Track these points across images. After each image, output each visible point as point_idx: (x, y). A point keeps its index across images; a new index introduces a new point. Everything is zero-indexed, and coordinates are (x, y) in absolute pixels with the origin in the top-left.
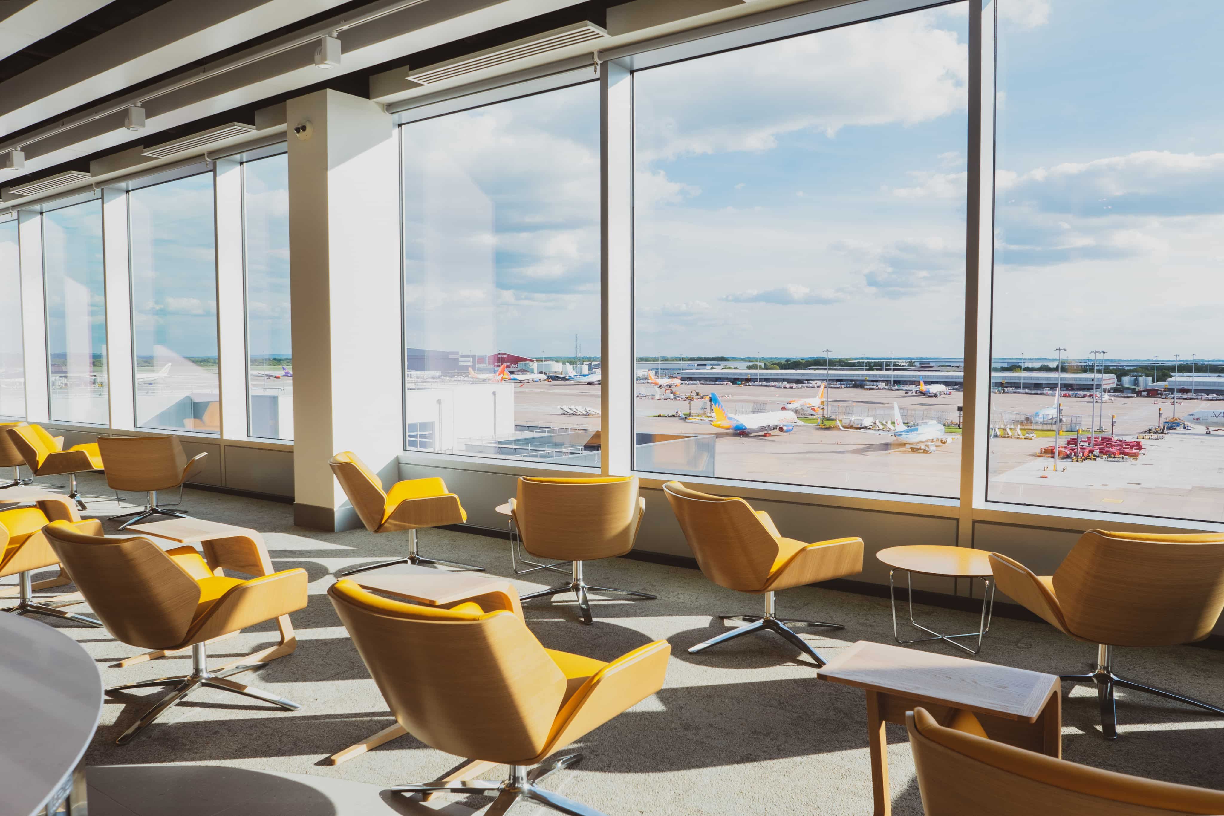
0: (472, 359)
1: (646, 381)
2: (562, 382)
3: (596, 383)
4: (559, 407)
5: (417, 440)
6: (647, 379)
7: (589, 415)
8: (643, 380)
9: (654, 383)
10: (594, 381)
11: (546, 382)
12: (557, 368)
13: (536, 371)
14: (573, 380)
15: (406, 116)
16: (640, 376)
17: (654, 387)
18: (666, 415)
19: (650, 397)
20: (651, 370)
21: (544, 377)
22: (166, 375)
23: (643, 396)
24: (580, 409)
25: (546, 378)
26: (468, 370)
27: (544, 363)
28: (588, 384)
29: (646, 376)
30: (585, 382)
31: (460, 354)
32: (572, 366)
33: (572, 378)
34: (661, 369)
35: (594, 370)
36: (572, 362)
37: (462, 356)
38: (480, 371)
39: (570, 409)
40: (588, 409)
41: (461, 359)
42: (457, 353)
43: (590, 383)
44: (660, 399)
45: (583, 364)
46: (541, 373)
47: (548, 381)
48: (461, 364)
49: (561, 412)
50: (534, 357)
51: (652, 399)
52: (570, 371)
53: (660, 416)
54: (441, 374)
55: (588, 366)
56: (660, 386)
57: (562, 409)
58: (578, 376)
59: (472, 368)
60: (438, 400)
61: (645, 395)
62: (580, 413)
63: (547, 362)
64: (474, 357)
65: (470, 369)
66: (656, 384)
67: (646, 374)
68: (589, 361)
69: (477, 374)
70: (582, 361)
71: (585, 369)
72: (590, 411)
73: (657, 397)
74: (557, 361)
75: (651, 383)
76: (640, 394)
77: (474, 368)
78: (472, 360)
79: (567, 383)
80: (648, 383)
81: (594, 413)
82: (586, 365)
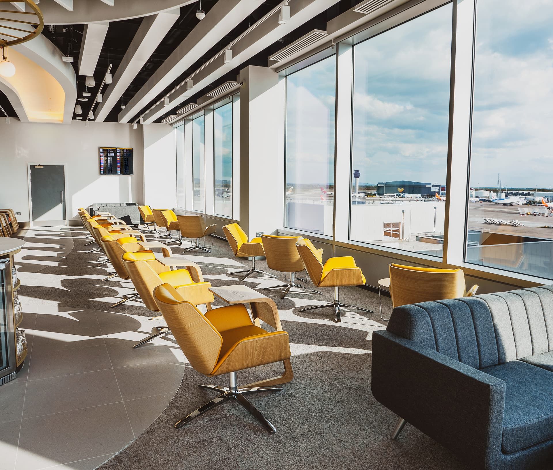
0: (438, 187)
1: (540, 204)
2: (488, 203)
3: (509, 204)
4: (483, 218)
5: (392, 232)
6: (541, 203)
7: (501, 224)
8: (538, 203)
9: (545, 206)
10: (508, 203)
11: (479, 203)
12: (486, 194)
13: (474, 196)
14: (495, 202)
15: (283, 72)
16: (537, 201)
17: (544, 208)
18: (549, 227)
19: (541, 215)
20: (545, 197)
21: (478, 199)
22: (291, 193)
23: (537, 214)
24: (496, 220)
25: (479, 200)
26: (435, 194)
27: (478, 191)
28: (503, 205)
29: (541, 201)
30: (502, 204)
31: (432, 184)
32: (495, 193)
33: (494, 201)
34: (551, 197)
35: (509, 196)
36: (495, 191)
37: (433, 186)
38: (442, 195)
39: (490, 220)
40: (501, 221)
41: (432, 188)
42: (430, 184)
43: (505, 204)
44: (548, 216)
45: (502, 192)
46: (477, 197)
47: (480, 202)
48: (432, 190)
49: (484, 221)
50: (473, 187)
51: (542, 216)
52: (493, 196)
53: (545, 227)
54: (421, 196)
55: (505, 193)
56: (549, 208)
57: (485, 220)
58: (498, 200)
59: (438, 194)
60: (403, 210)
61: (538, 213)
62: (495, 223)
63: (481, 191)
64: (439, 186)
65: (436, 193)
66: (546, 206)
67: (541, 199)
68: (506, 190)
69: (441, 196)
70: (502, 190)
71: (503, 195)
72: (501, 222)
73: (546, 215)
74: (487, 190)
75: (543, 205)
76: (535, 212)
77: (439, 193)
78: (438, 189)
79: (491, 203)
80: (541, 205)
81: (504, 224)
82: (504, 193)
